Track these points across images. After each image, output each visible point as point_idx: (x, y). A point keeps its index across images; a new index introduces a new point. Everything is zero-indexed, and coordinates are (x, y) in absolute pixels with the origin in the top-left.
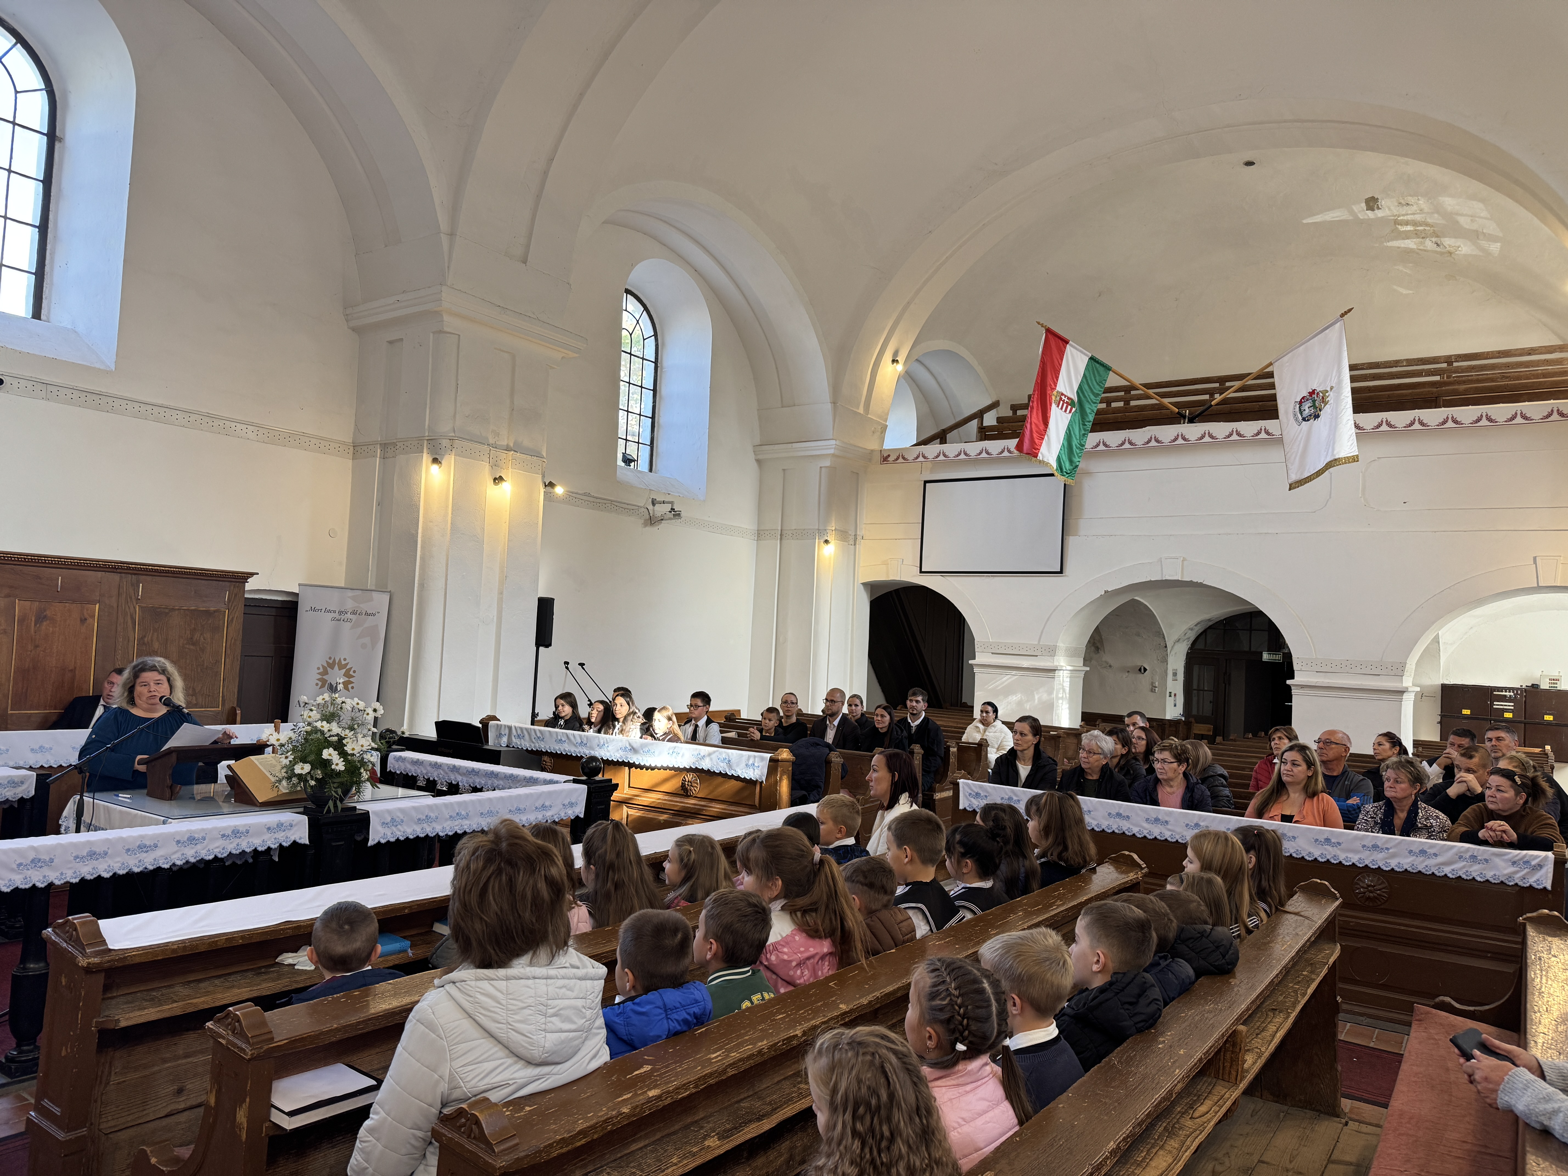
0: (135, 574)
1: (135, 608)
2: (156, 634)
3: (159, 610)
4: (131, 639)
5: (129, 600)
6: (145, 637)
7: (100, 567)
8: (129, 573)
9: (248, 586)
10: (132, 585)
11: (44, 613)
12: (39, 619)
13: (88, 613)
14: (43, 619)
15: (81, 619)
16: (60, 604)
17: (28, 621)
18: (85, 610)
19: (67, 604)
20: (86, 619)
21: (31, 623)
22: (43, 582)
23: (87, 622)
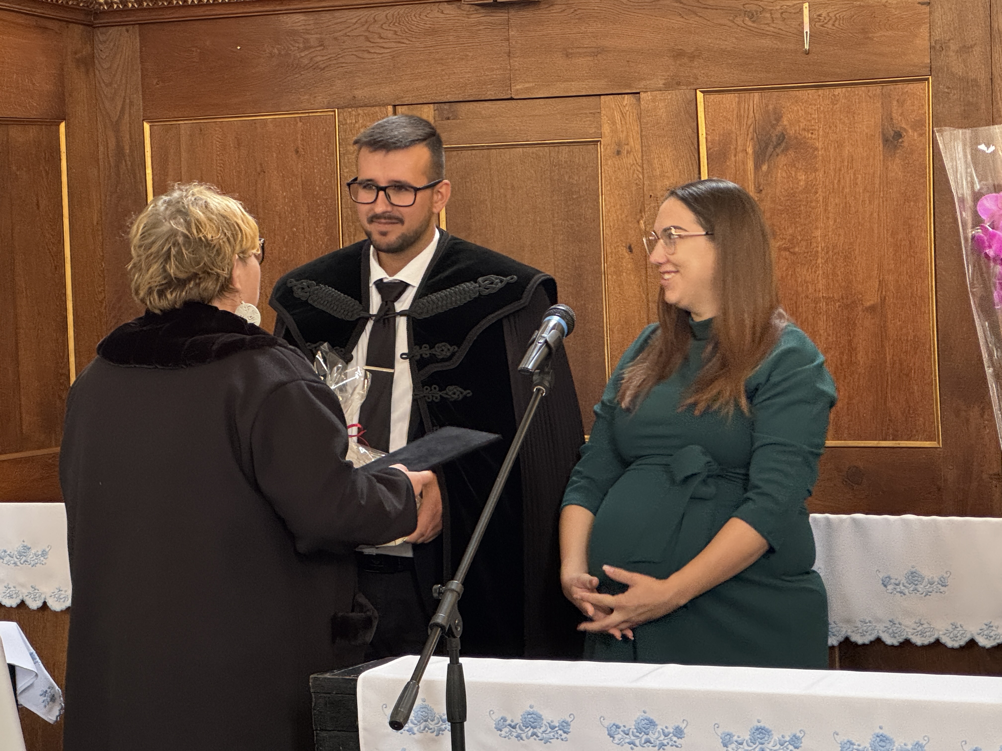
11: (779, 129)
12: (767, 147)
13: (902, 114)
14: (775, 148)
15: (884, 135)
16: (820, 92)
17: (735, 156)
18: (895, 103)
19: (838, 91)
20: (899, 135)
21: (744, 163)
22: (763, 26)
23: (906, 144)
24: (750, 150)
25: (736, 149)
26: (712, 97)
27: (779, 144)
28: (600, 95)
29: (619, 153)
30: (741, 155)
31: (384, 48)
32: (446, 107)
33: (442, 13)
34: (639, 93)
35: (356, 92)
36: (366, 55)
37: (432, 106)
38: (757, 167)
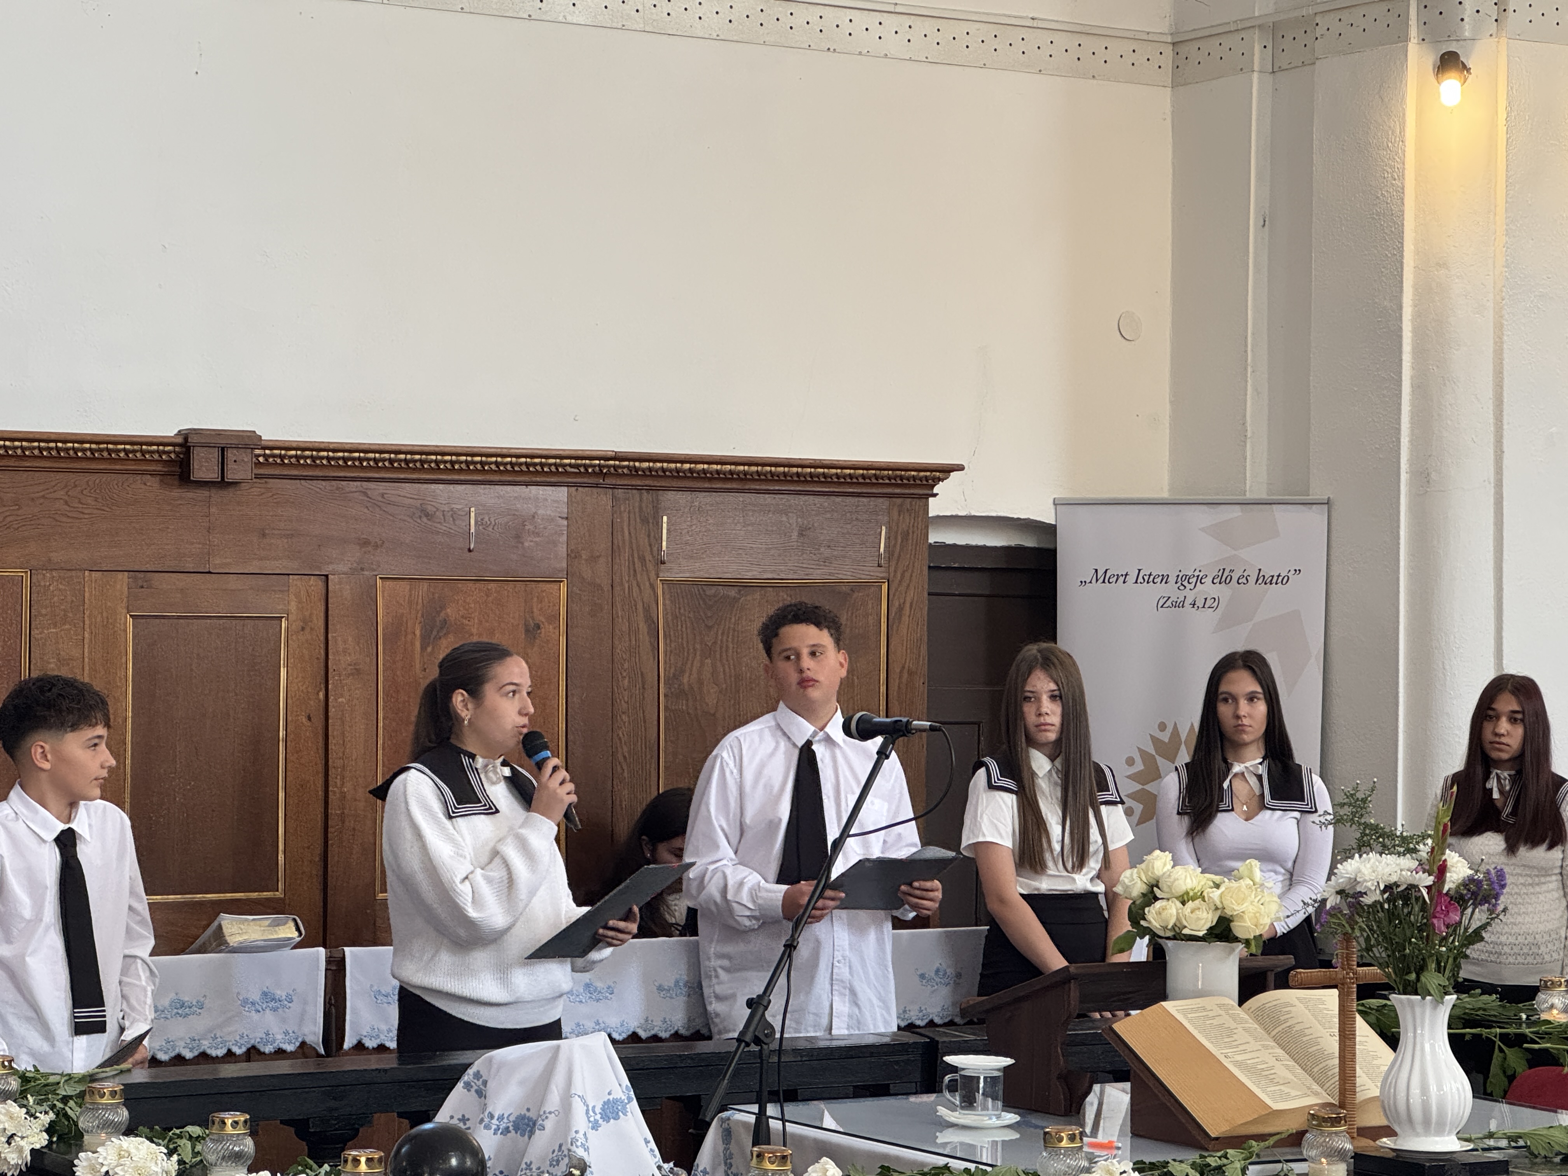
0: (650, 489)
1: (653, 587)
2: (708, 661)
3: (711, 591)
4: (651, 678)
5: (638, 565)
6: (682, 671)
7: (566, 473)
8: (635, 487)
9: (936, 507)
10: (645, 521)
11: (442, 614)
12: (432, 631)
13: (541, 609)
14: (438, 632)
15: (526, 625)
16: (478, 585)
17: (406, 636)
18: (535, 599)
19: (492, 586)
20: (538, 627)
21: (413, 644)
22: (435, 524)
23: (543, 635)
24: (418, 632)
25: (405, 631)
26: (388, 583)
27: (442, 628)
28: (289, 575)
29: (303, 629)
30: (410, 637)
31: (83, 513)
32: (141, 575)
33: (145, 484)
34: (327, 576)
35: (52, 554)
36: (64, 519)
37: (126, 573)
38: (423, 648)
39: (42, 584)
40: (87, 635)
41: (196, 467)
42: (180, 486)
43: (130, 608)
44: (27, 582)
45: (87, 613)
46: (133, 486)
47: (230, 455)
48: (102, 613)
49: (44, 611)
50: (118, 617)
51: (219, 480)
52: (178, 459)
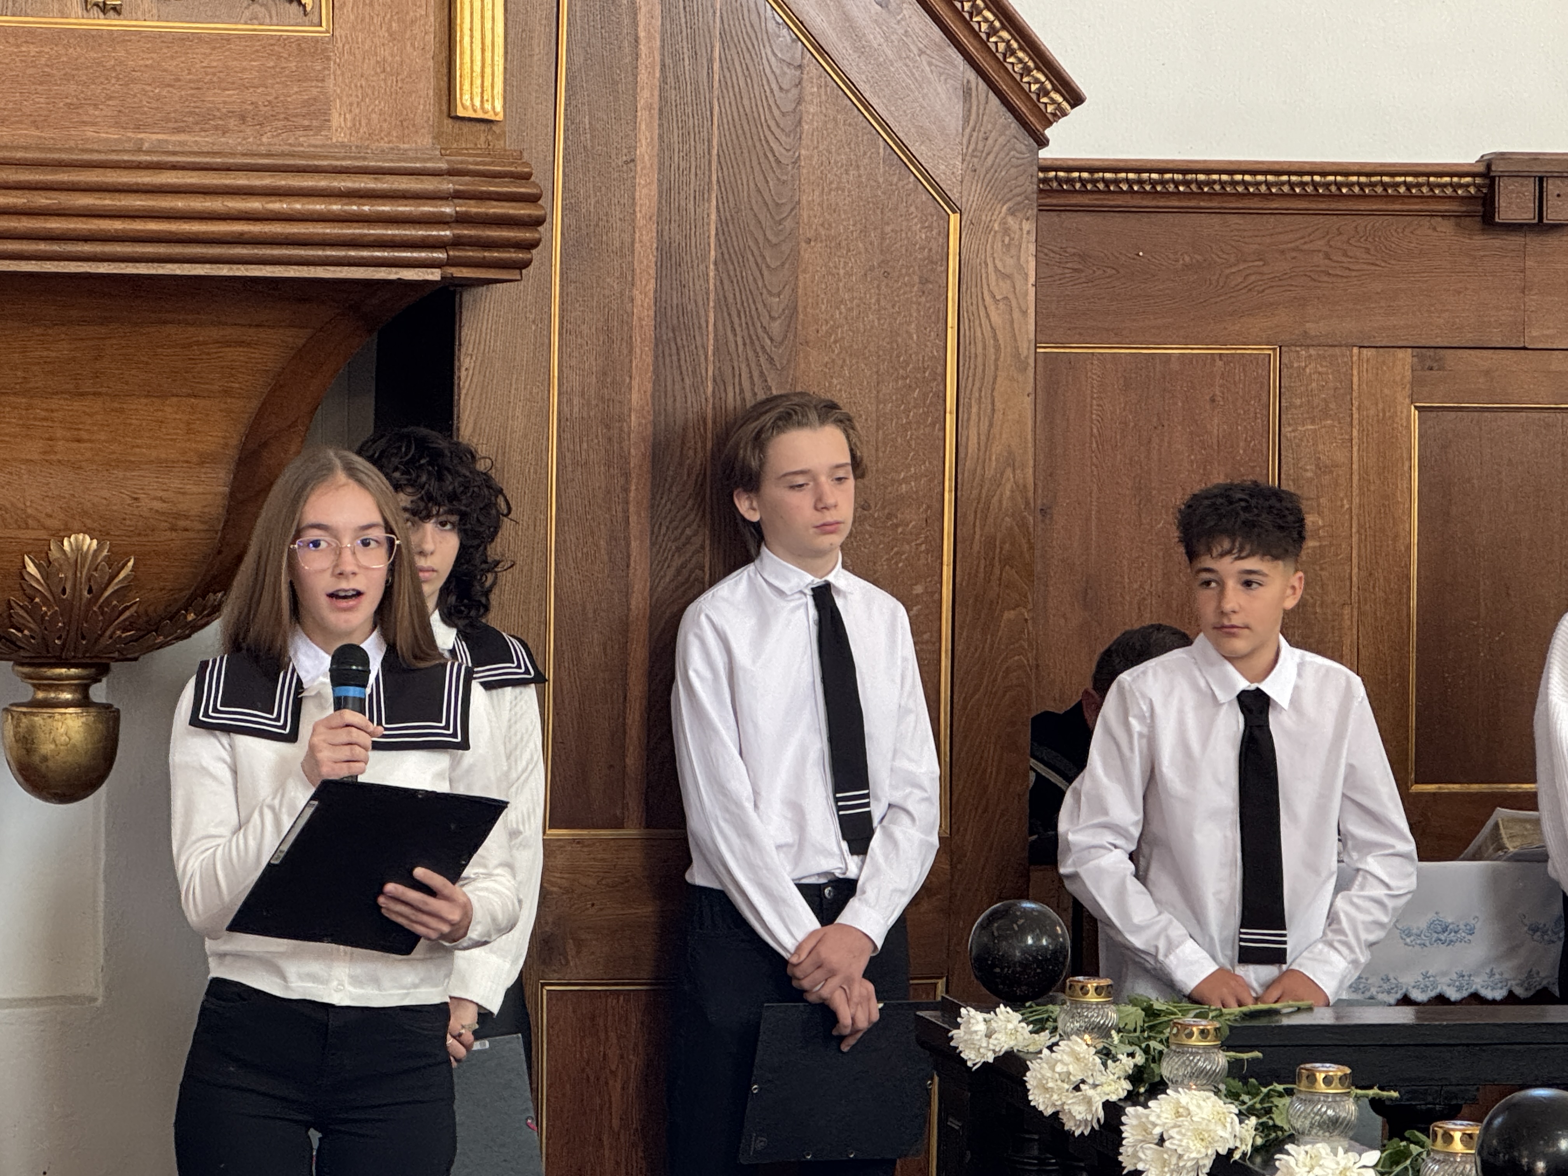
31: (1350, 269)
32: (1431, 352)
33: (1435, 229)
35: (1308, 325)
36: (1325, 278)
37: (1410, 350)
39: (1295, 365)
40: (1355, 433)
41: (1503, 204)
42: (1483, 231)
43: (1415, 397)
44: (1275, 364)
45: (1356, 403)
46: (1418, 232)
47: (1551, 187)
48: (1377, 404)
49: (1298, 402)
50: (1399, 408)
51: (1536, 221)
52: (1480, 194)
